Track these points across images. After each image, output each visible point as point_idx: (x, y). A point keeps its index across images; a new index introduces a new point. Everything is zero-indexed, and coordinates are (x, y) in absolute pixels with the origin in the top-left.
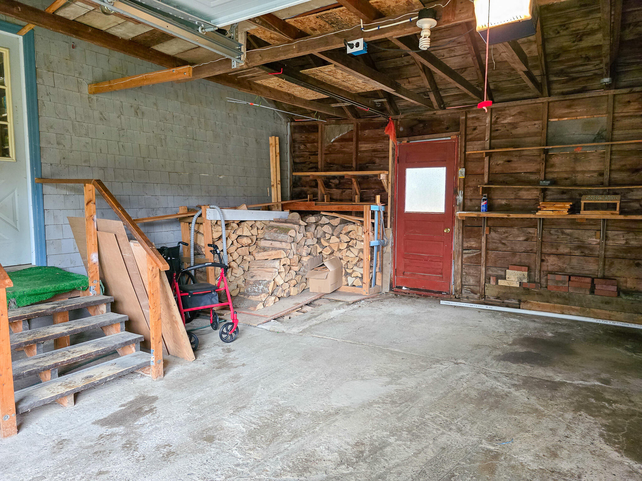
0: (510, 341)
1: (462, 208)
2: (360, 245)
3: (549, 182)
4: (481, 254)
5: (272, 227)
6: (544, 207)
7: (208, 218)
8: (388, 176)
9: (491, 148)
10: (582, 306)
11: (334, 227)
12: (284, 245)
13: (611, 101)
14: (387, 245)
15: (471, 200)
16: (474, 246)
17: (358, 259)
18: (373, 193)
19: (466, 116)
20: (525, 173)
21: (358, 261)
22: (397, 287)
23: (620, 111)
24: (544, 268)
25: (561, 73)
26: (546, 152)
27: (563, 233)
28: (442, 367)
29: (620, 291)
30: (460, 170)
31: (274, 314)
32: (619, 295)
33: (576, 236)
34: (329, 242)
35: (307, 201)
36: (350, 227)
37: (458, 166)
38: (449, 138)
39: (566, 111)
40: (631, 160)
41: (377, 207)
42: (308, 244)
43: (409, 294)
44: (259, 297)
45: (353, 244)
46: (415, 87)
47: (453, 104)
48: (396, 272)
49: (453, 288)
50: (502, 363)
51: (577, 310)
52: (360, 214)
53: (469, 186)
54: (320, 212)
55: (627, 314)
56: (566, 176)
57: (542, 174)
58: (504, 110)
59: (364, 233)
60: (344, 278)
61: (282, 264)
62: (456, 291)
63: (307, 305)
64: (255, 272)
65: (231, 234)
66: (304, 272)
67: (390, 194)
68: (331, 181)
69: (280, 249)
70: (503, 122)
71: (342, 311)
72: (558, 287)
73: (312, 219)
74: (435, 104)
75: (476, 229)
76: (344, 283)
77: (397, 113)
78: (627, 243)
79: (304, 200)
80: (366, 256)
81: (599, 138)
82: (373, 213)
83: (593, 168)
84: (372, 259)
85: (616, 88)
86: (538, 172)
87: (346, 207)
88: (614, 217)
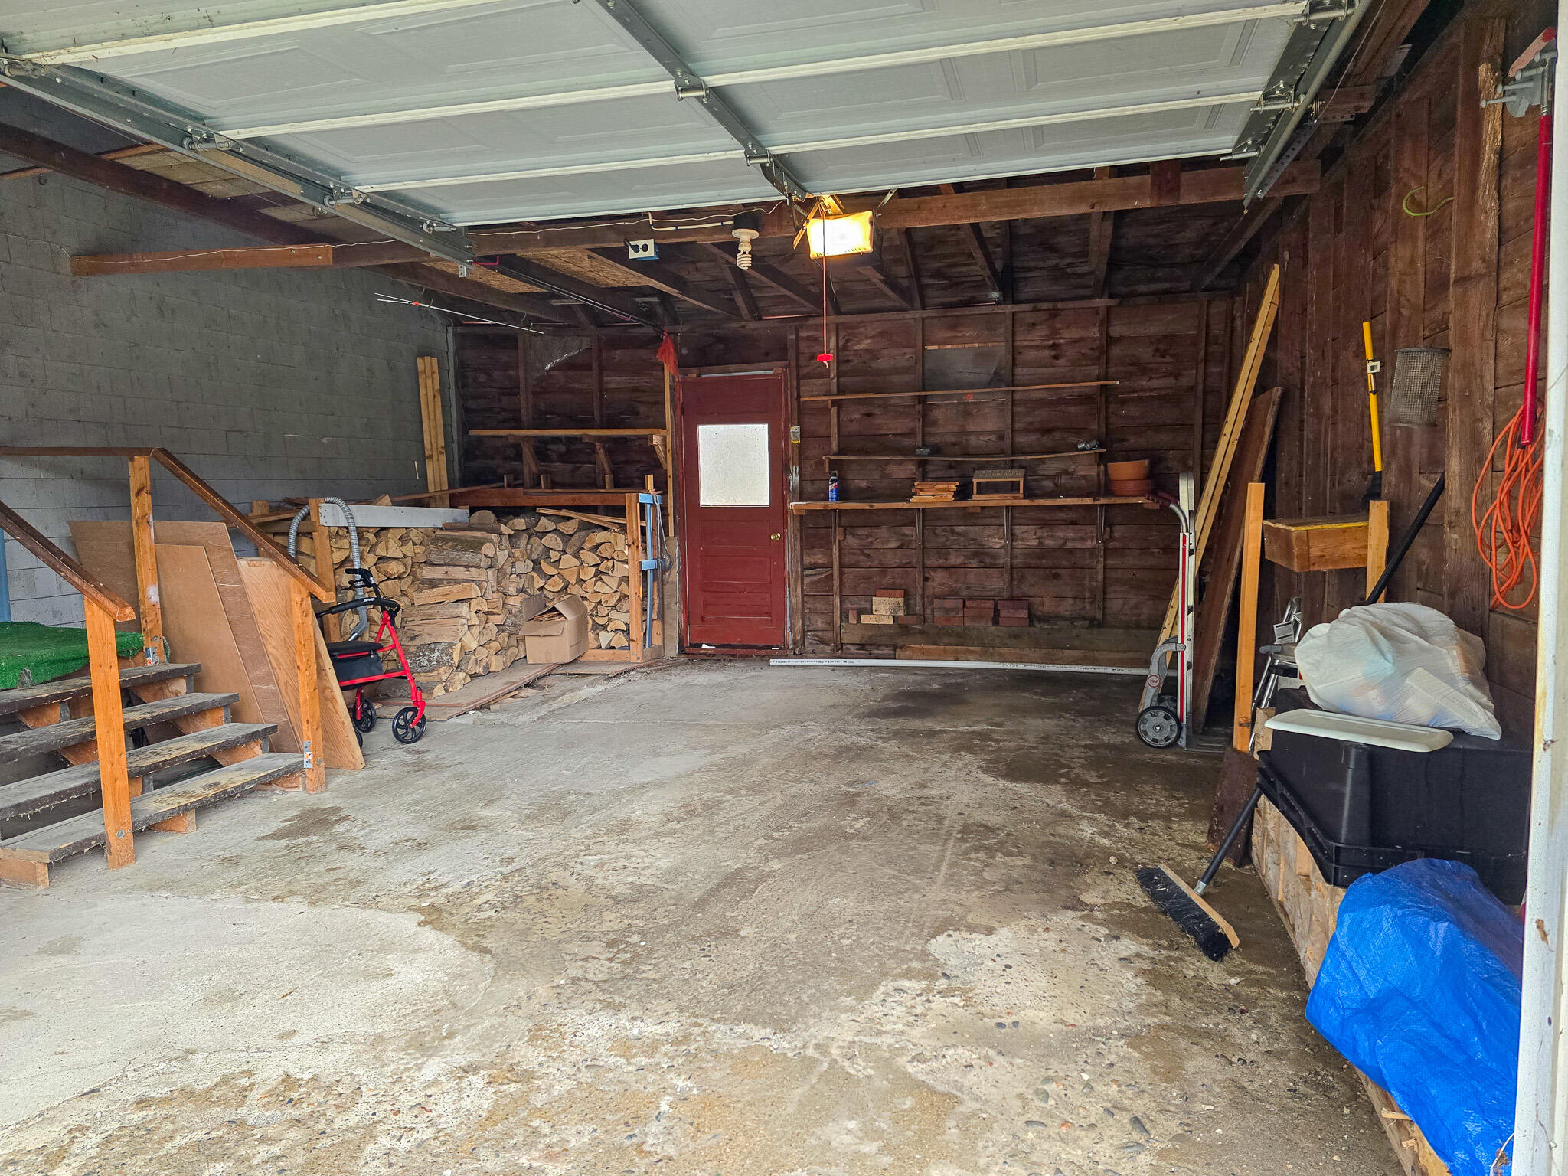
0: (879, 697)
1: (798, 496)
2: (621, 569)
3: (928, 450)
4: (832, 574)
5: (445, 540)
6: (921, 490)
7: (323, 521)
8: (664, 439)
9: (840, 392)
10: (983, 645)
11: (566, 538)
12: (473, 573)
13: (1009, 322)
14: (670, 568)
15: (812, 481)
16: (821, 561)
17: (618, 595)
18: (637, 470)
19: (797, 334)
20: (893, 434)
21: (619, 600)
22: (691, 646)
23: (1024, 338)
24: (929, 591)
25: (938, 274)
26: (922, 400)
27: (953, 532)
28: (782, 732)
29: (1032, 618)
30: (792, 429)
31: (472, 700)
32: (1031, 623)
33: (972, 536)
34: (558, 568)
35: (503, 487)
36: (600, 536)
37: (789, 422)
38: (771, 372)
39: (949, 334)
40: (1041, 415)
41: (649, 497)
42: (518, 572)
43: (714, 655)
44: (435, 673)
45: (607, 568)
46: (707, 278)
47: (776, 311)
48: (688, 617)
49: (789, 637)
50: (867, 720)
51: (975, 652)
52: (619, 511)
53: (807, 458)
54: (534, 509)
55: (1044, 651)
56: (954, 439)
57: (919, 438)
58: (858, 328)
59: (629, 546)
60: (591, 635)
61: (473, 611)
62: (795, 642)
63: (526, 686)
64: (417, 628)
65: (366, 553)
66: (514, 625)
67: (670, 473)
68: (550, 446)
69: (466, 581)
70: (856, 348)
71: (600, 688)
72: (948, 619)
73: (520, 523)
74: (744, 311)
75: (822, 531)
76: (593, 643)
77: (676, 322)
78: (1040, 543)
79: (495, 485)
80: (634, 589)
81: (996, 380)
82: (643, 507)
83: (990, 426)
84: (645, 596)
85: (1014, 302)
86: (911, 434)
87: (589, 498)
88: (1017, 503)
